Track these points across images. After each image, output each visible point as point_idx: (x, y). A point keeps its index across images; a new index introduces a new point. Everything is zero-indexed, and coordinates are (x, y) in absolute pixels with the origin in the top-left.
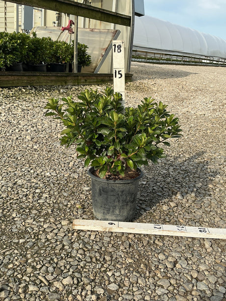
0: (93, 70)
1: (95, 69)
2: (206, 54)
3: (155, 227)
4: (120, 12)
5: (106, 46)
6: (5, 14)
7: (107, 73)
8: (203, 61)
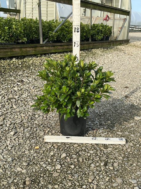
0: (115, 39)
1: (116, 38)
2: (135, 25)
3: (92, 139)
4: (123, 8)
5: (121, 26)
6: (47, 12)
7: (122, 39)
8: (134, 29)
